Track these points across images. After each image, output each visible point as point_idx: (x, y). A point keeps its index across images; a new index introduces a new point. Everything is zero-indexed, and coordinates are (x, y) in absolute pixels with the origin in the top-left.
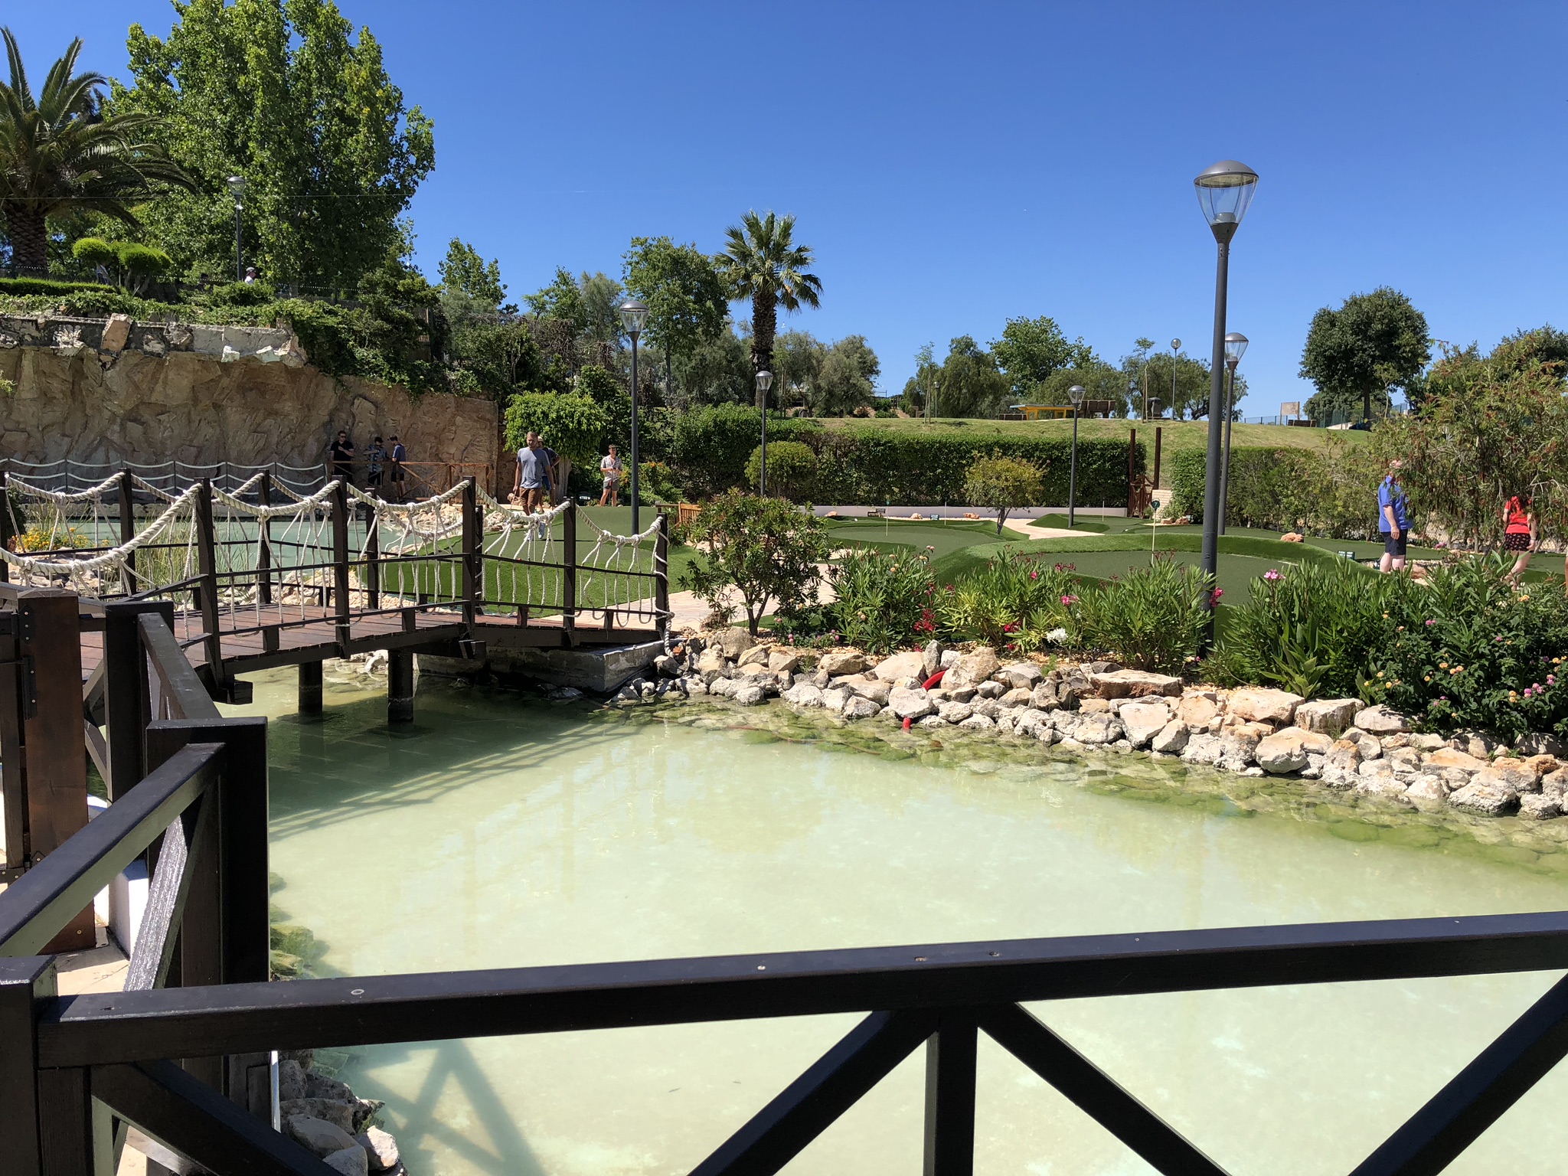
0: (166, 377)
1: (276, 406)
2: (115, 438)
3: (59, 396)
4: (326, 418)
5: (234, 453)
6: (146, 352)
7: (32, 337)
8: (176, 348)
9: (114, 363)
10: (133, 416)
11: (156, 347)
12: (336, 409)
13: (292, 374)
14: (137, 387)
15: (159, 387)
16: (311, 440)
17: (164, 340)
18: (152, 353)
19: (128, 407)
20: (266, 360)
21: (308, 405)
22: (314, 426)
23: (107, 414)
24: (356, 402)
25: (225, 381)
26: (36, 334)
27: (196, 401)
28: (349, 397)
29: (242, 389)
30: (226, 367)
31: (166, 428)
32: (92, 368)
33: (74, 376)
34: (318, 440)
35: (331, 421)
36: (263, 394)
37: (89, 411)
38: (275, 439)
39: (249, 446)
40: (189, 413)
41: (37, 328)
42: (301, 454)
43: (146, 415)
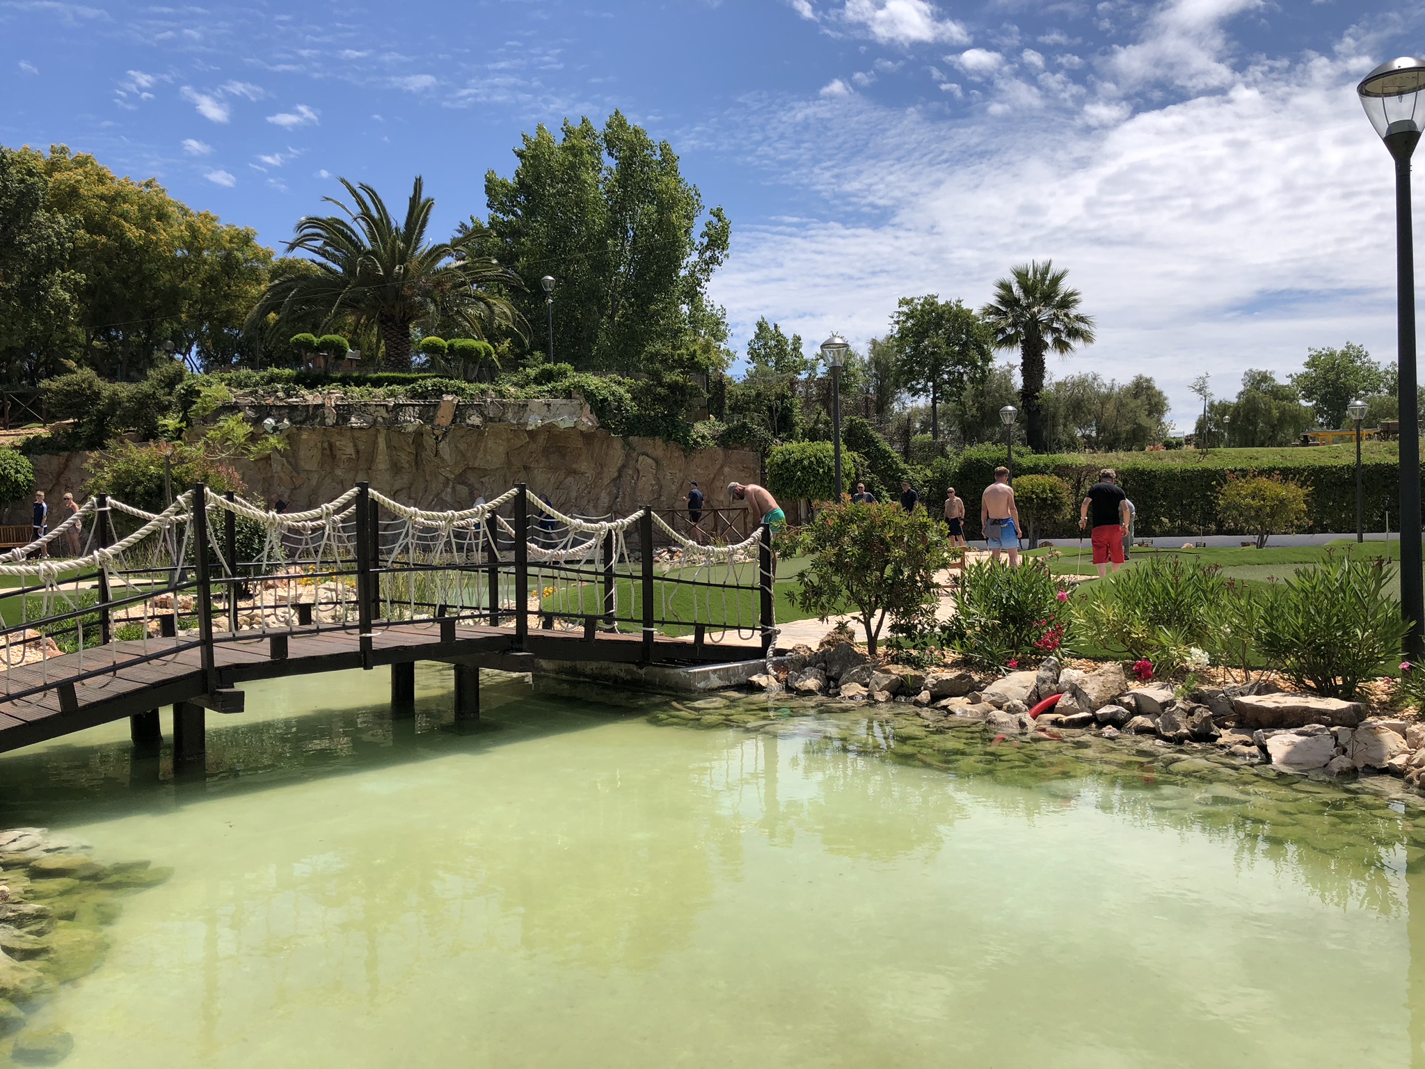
0: (486, 446)
1: (575, 466)
2: (448, 500)
3: (406, 466)
4: (616, 474)
6: (468, 425)
7: (383, 418)
8: (491, 420)
9: (445, 435)
10: (461, 481)
12: (624, 466)
13: (587, 437)
14: (463, 455)
15: (480, 455)
16: (603, 494)
17: (482, 414)
18: (473, 426)
19: (457, 472)
20: (563, 426)
21: (601, 465)
22: (606, 481)
23: (441, 479)
24: (641, 458)
25: (533, 446)
26: (385, 415)
27: (509, 463)
28: (635, 455)
29: (546, 452)
30: (532, 434)
32: (429, 441)
33: (416, 449)
34: (609, 494)
35: (620, 476)
36: (563, 456)
37: (428, 478)
38: (574, 494)
40: (505, 476)
41: (387, 411)
42: (595, 507)
43: (472, 479)
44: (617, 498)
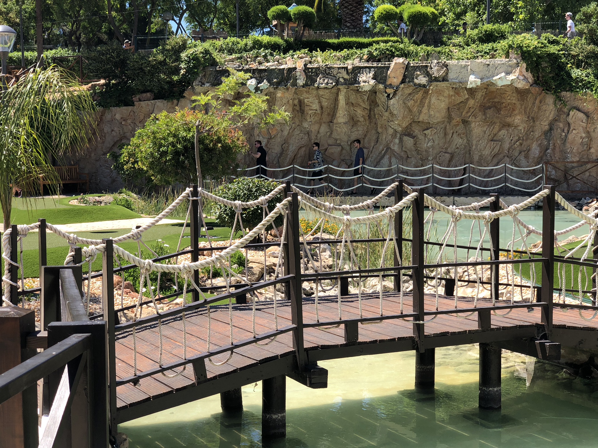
0: (429, 102)
1: (509, 120)
2: (396, 148)
3: (362, 119)
4: (547, 128)
5: (476, 158)
6: (415, 84)
7: (344, 79)
8: (436, 79)
9: (395, 94)
10: (408, 133)
11: (422, 80)
12: (555, 120)
13: (521, 93)
14: (410, 111)
15: (425, 110)
17: (428, 74)
18: (420, 85)
19: (404, 125)
20: (500, 84)
21: (533, 118)
22: (537, 134)
23: (391, 131)
24: (572, 113)
25: (471, 102)
26: (346, 77)
27: (450, 118)
28: (566, 110)
29: (484, 108)
30: (472, 92)
31: (429, 141)
32: (381, 98)
33: (370, 105)
34: (540, 145)
35: (551, 129)
36: (499, 110)
37: (380, 130)
38: (506, 146)
39: (487, 152)
40: (445, 128)
41: (348, 73)
42: (527, 157)
43: (416, 130)
44: (547, 149)
